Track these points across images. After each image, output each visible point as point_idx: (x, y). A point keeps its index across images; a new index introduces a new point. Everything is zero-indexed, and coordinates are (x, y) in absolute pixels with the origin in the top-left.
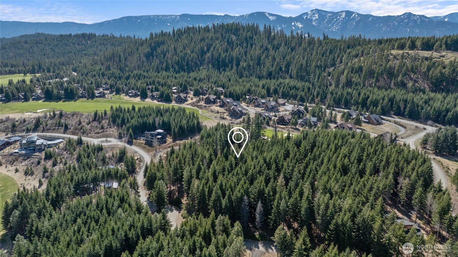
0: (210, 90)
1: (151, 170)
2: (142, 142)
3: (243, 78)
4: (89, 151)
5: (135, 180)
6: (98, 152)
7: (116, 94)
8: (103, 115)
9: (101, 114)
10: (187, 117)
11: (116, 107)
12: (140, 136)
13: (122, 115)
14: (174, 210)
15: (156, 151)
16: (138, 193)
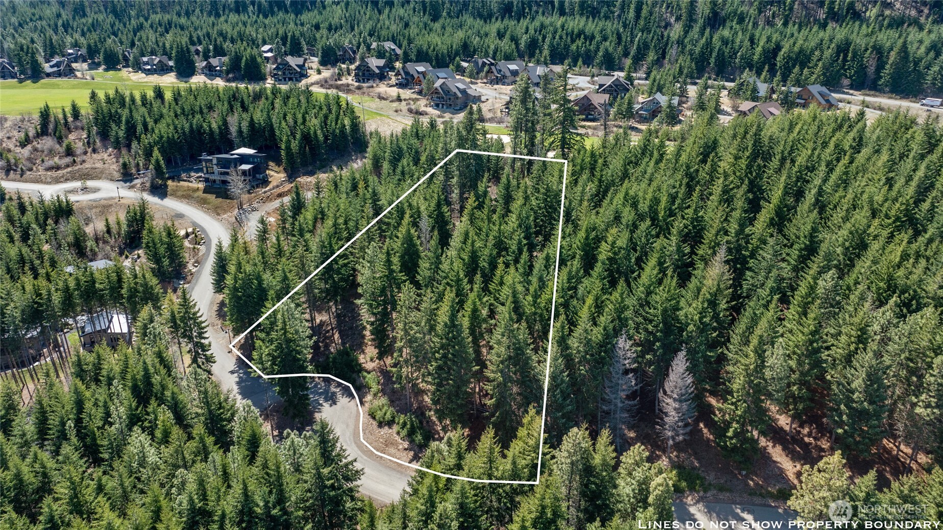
0: (363, 48)
1: (239, 266)
2: (195, 185)
3: (441, 21)
4: (25, 220)
5: (186, 303)
6: (56, 222)
7: (106, 70)
8: (70, 119)
9: (61, 116)
10: (321, 108)
11: (107, 97)
12: (188, 171)
13: (125, 113)
14: (339, 396)
15: (240, 207)
16: (204, 348)
